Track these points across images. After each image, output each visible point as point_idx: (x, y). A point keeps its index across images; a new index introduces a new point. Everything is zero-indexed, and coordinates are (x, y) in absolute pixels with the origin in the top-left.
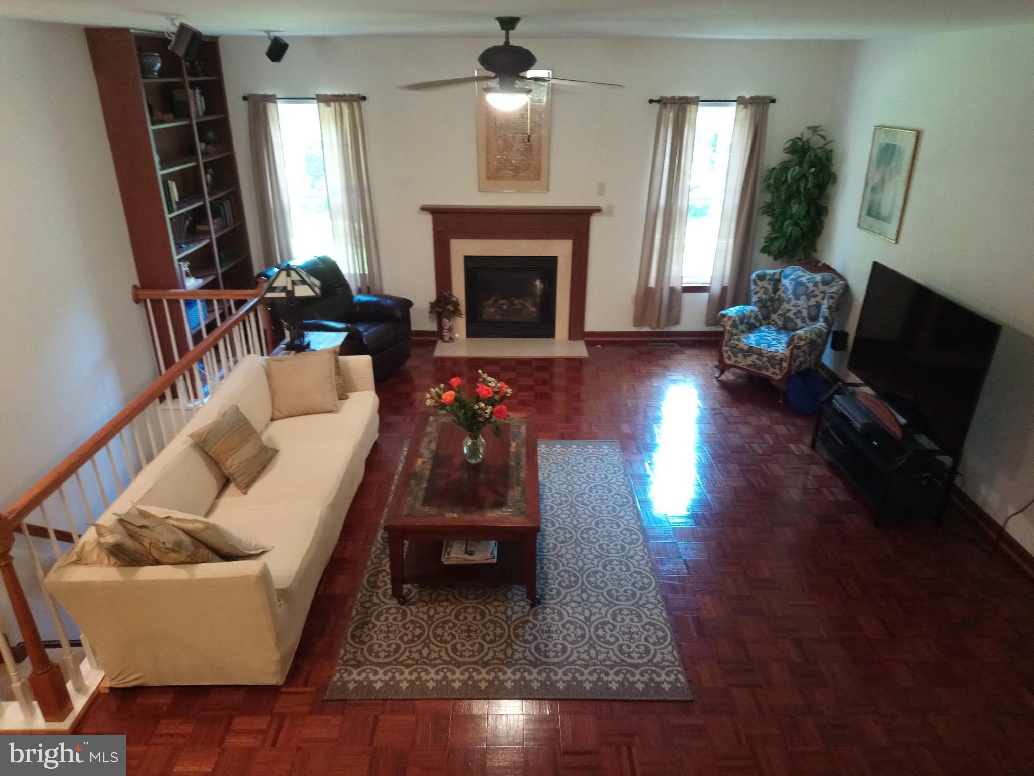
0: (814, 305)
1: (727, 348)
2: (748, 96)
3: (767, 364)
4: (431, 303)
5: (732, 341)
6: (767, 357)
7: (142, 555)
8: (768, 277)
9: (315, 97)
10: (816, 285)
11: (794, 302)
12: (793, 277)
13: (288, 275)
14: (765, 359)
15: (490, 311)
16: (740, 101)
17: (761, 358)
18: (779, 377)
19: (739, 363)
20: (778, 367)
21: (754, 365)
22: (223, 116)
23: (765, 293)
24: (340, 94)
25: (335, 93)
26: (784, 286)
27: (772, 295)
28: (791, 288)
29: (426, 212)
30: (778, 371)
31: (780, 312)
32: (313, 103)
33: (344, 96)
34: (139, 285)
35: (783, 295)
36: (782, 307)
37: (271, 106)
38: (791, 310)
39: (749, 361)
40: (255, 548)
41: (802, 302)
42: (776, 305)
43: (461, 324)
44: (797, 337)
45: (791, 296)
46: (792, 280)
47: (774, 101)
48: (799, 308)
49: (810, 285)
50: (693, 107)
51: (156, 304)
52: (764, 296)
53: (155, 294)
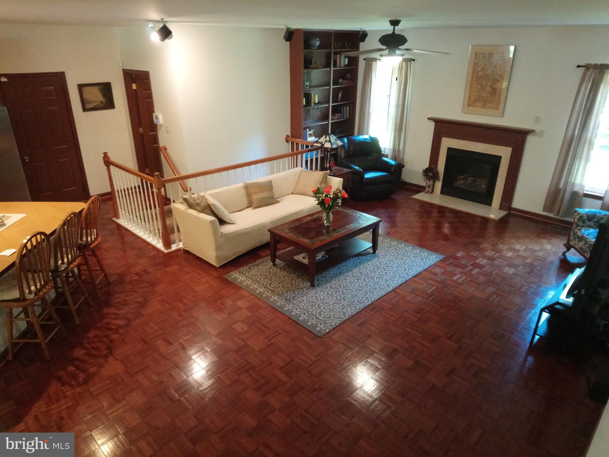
1: (573, 234)
3: (587, 249)
4: (423, 170)
5: (576, 230)
6: (589, 244)
7: (193, 206)
15: (460, 183)
17: (586, 244)
19: (576, 245)
21: (582, 248)
22: (355, 67)
29: (432, 121)
34: (290, 135)
37: (374, 63)
39: (580, 245)
40: (231, 221)
43: (439, 185)
51: (293, 143)
53: (293, 139)
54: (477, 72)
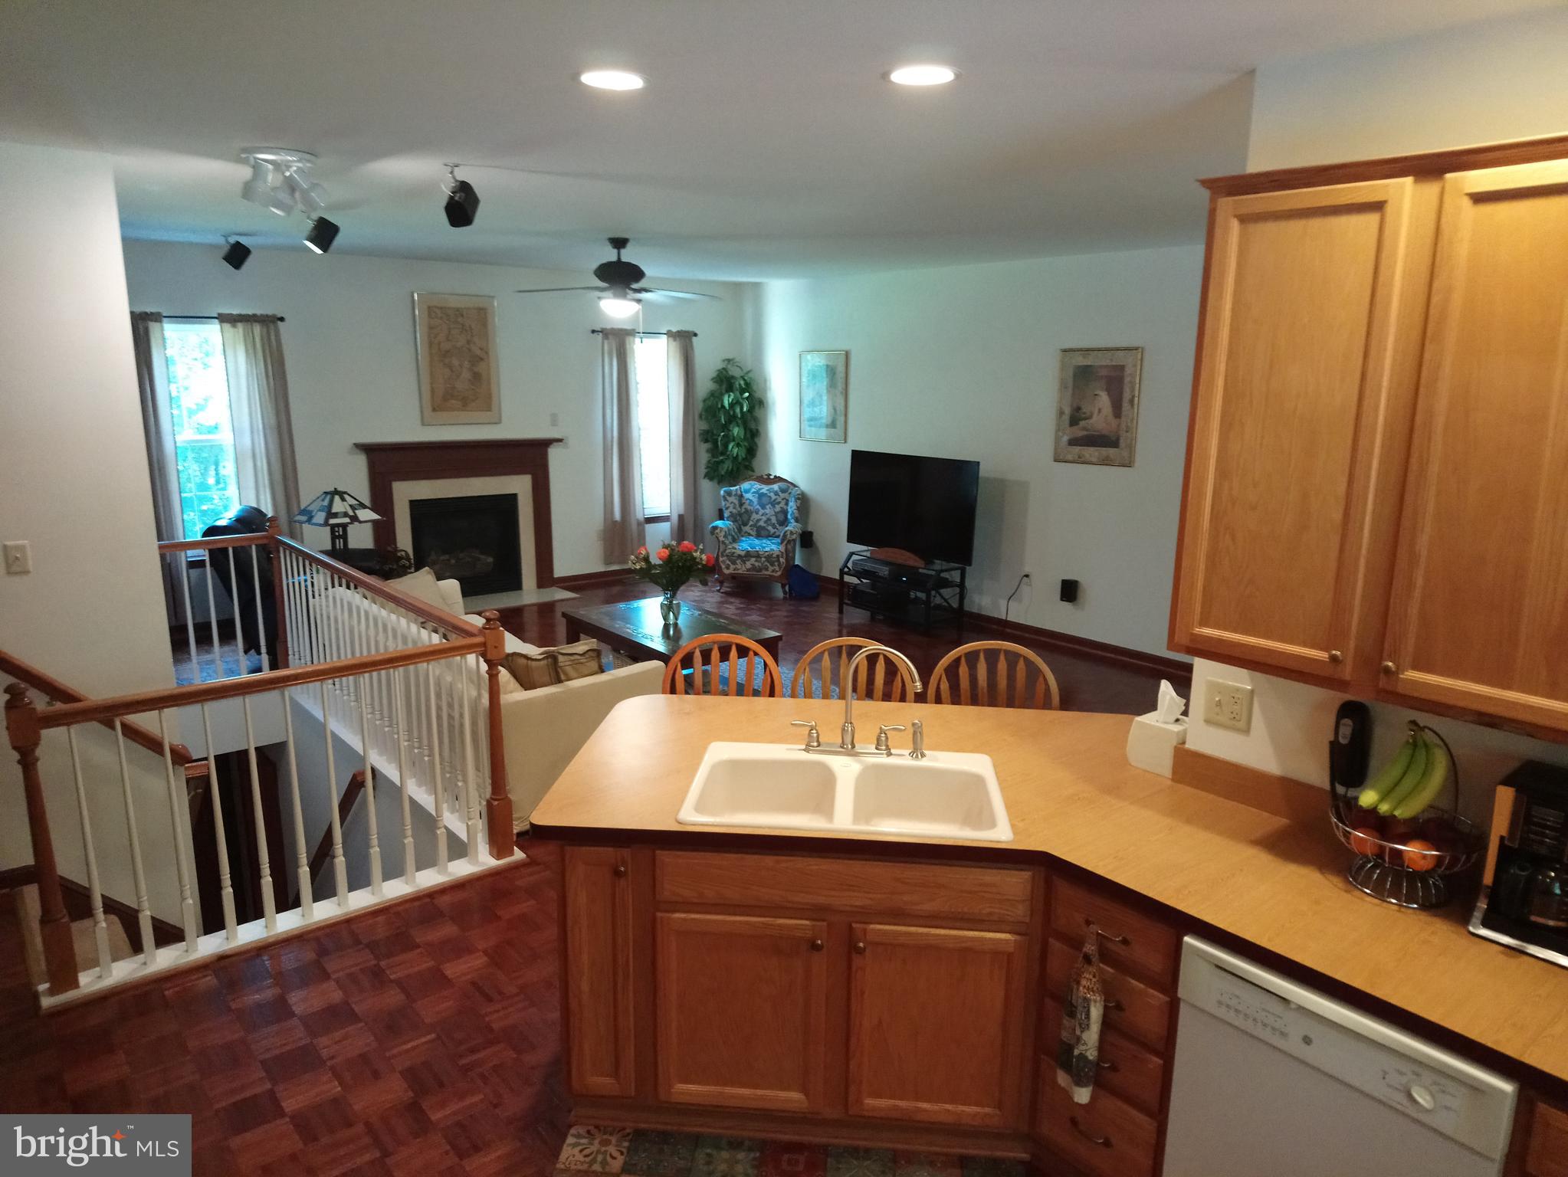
0: (781, 511)
1: (725, 558)
2: (674, 330)
3: (766, 563)
5: (727, 551)
6: (765, 557)
8: (734, 493)
9: (216, 316)
10: (776, 494)
11: (762, 511)
12: (753, 490)
13: (343, 500)
14: (763, 559)
16: (669, 334)
17: (759, 559)
18: (779, 573)
19: (738, 570)
20: (776, 564)
21: (754, 568)
23: (734, 508)
24: (250, 313)
25: (244, 312)
26: (747, 499)
27: (739, 509)
28: (755, 500)
29: (359, 452)
30: (777, 568)
31: (751, 523)
32: (215, 324)
33: (254, 315)
35: (749, 508)
36: (752, 519)
37: (153, 327)
38: (761, 519)
39: (748, 565)
41: (769, 510)
42: (745, 517)
44: (788, 533)
45: (758, 507)
46: (754, 493)
47: (695, 335)
48: (767, 516)
49: (772, 495)
50: (631, 338)
52: (734, 511)
54: (439, 344)
